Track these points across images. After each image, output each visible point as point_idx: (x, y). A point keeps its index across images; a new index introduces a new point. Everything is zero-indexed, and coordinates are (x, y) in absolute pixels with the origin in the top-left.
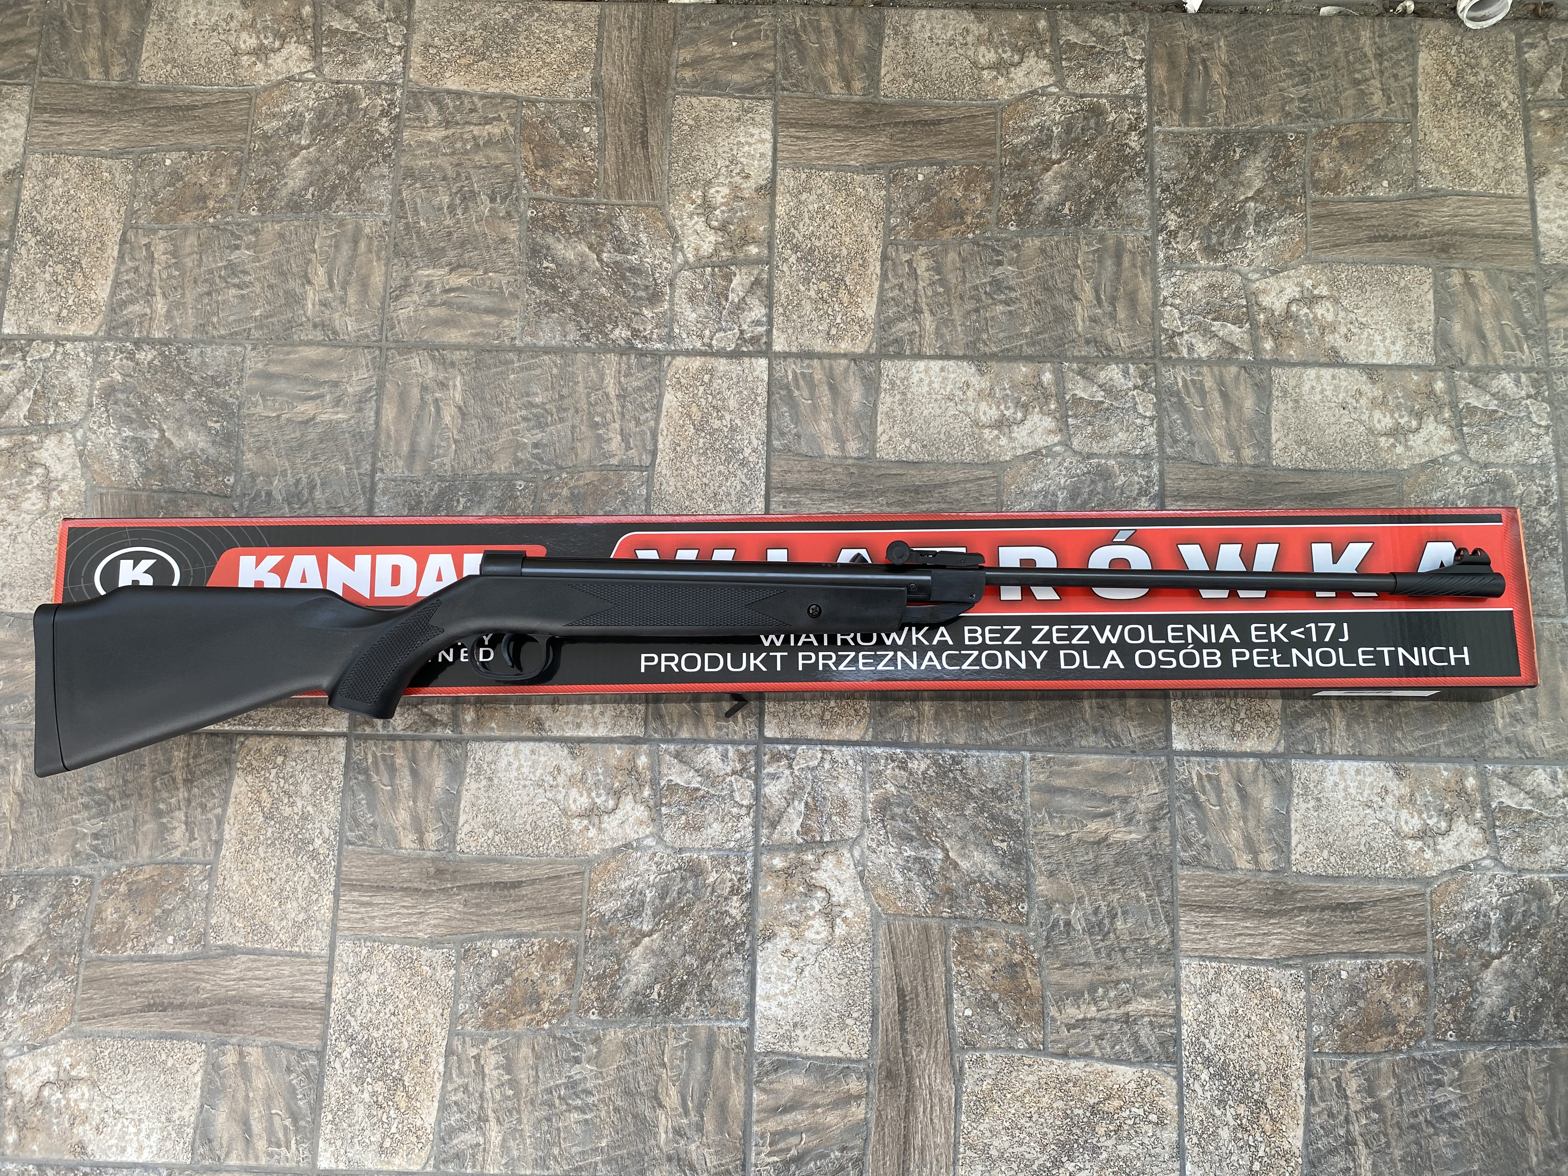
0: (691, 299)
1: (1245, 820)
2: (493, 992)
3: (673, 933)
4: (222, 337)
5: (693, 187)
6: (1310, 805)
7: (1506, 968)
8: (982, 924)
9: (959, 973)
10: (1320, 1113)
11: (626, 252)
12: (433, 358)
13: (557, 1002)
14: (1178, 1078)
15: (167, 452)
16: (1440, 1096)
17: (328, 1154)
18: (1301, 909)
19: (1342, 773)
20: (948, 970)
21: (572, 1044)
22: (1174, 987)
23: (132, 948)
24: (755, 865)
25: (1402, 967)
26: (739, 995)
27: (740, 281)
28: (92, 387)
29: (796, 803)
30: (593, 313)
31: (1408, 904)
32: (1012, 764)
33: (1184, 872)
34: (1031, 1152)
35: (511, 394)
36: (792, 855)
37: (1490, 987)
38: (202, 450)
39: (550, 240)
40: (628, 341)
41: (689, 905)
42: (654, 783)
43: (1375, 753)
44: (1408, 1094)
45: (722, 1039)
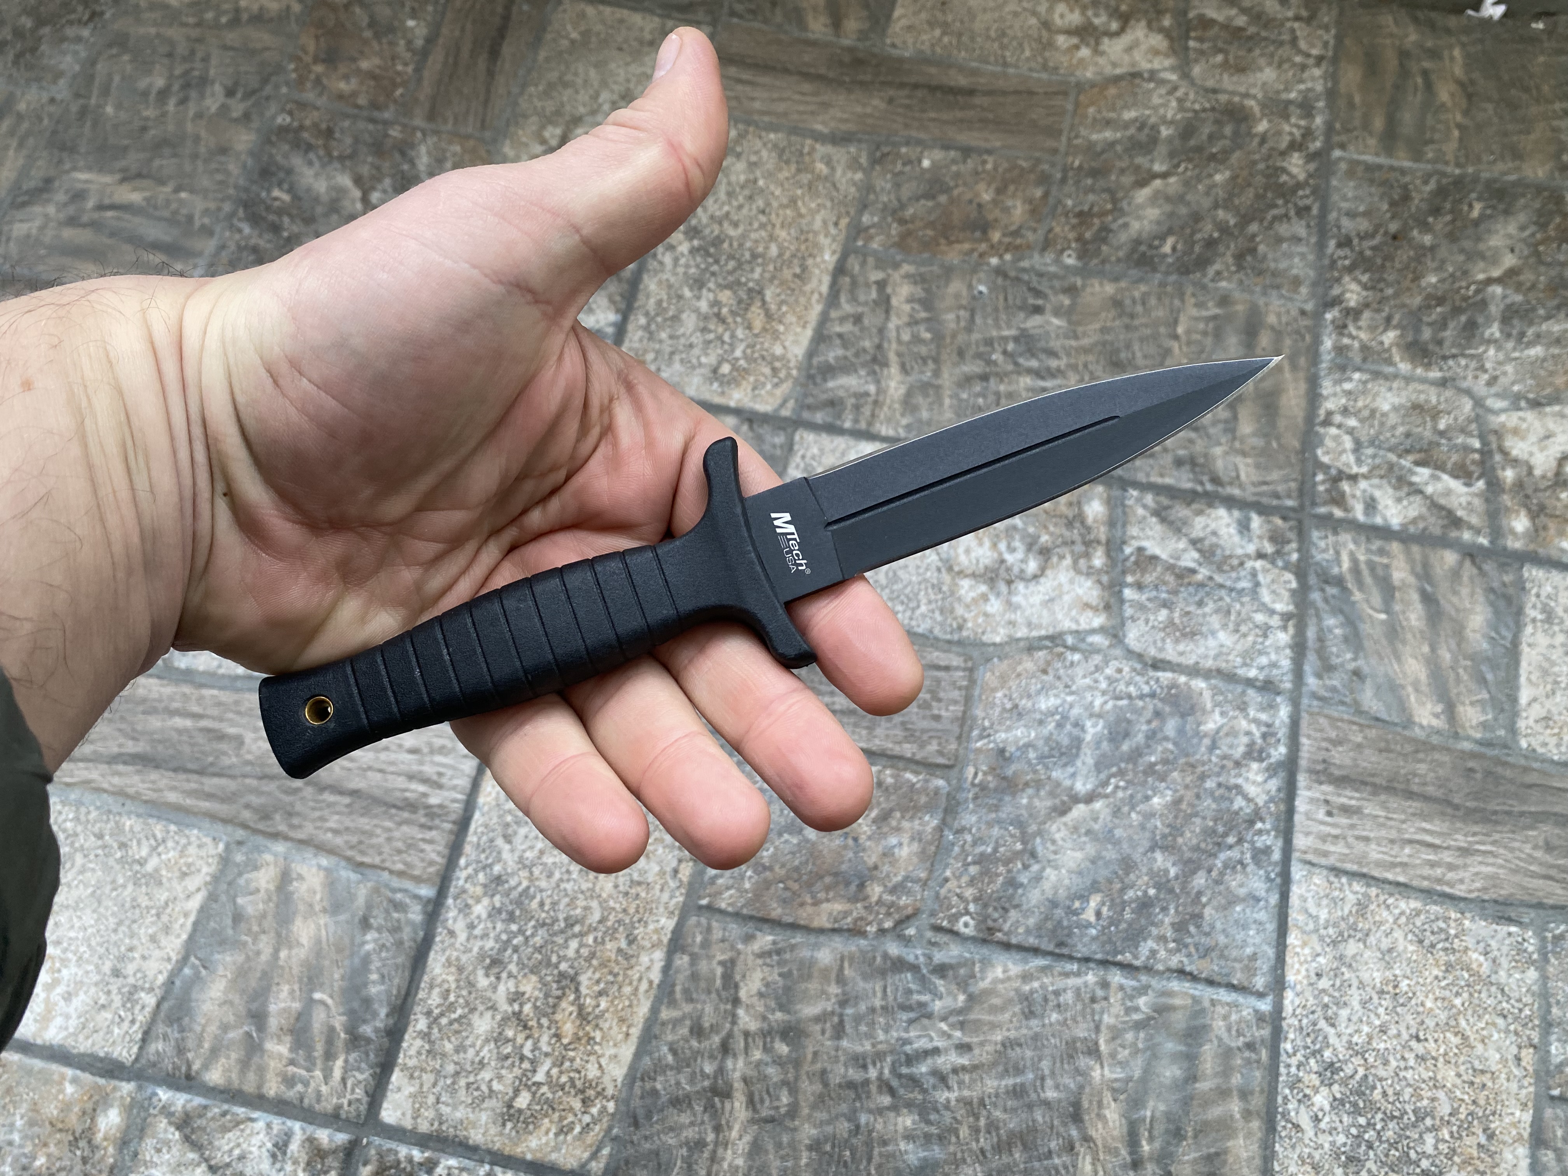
39: (297, 161)
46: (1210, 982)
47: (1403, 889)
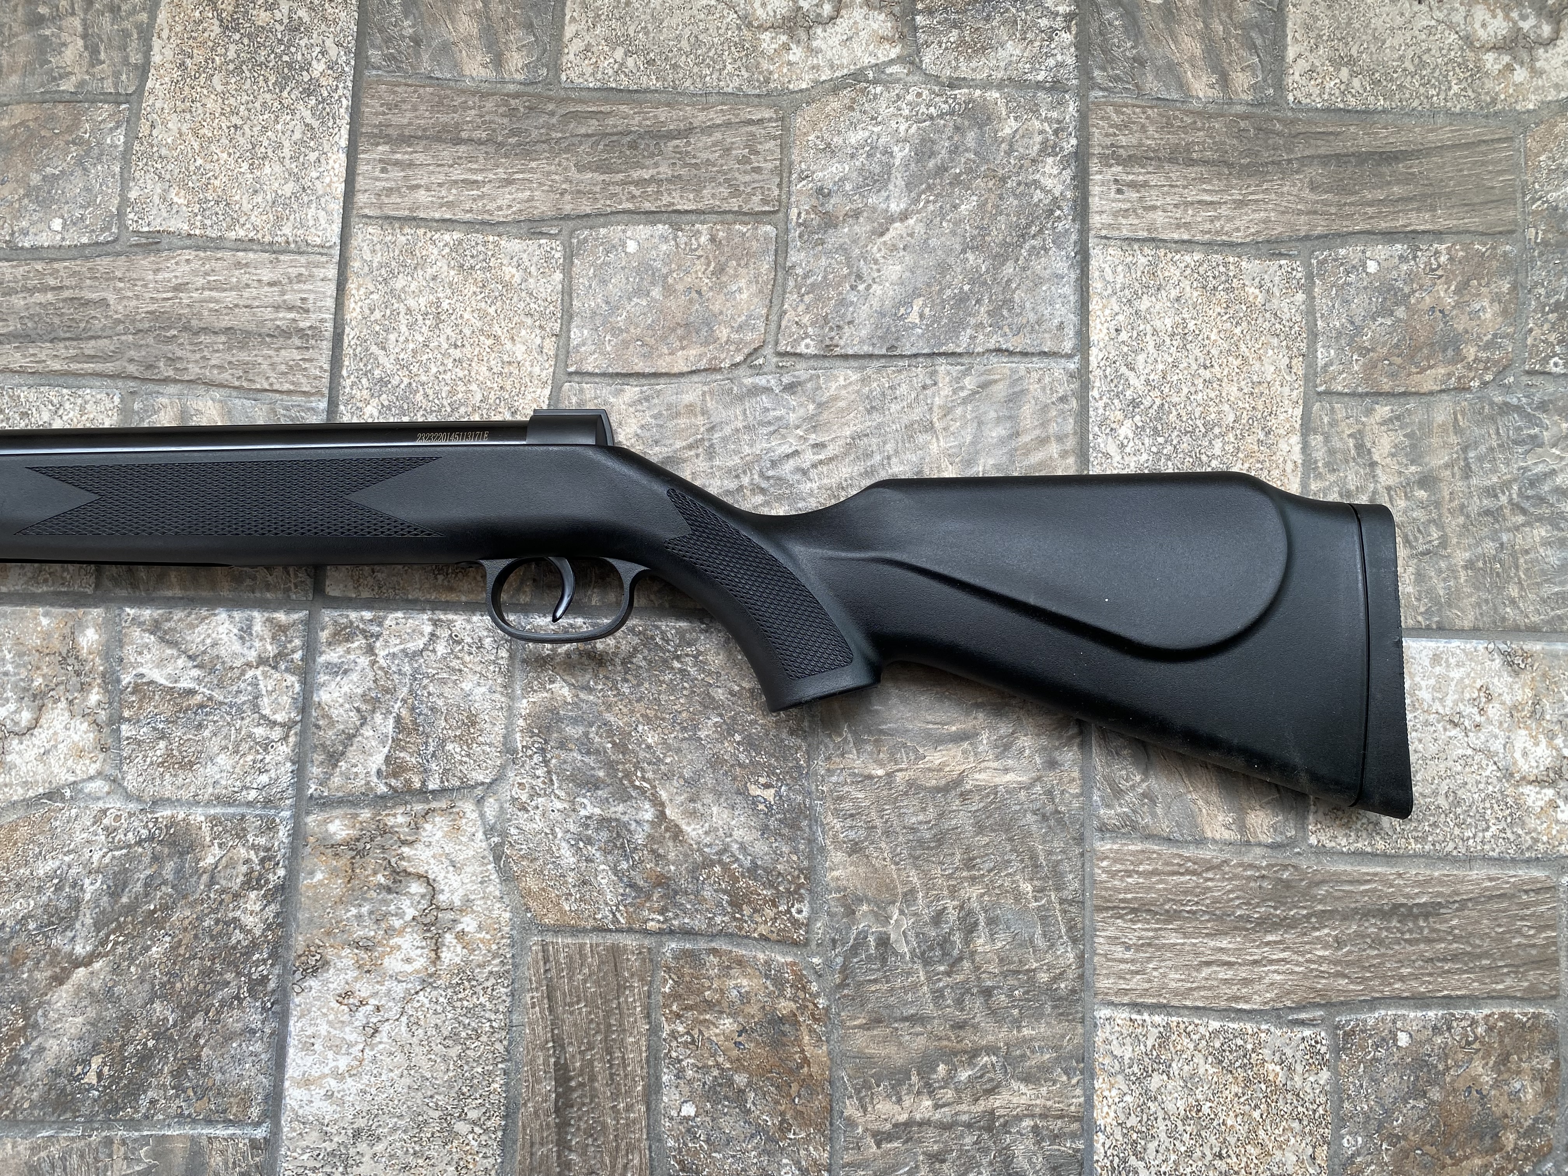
3: (132, 960)
20: (655, 1030)
25: (1513, 1025)
29: (378, 718)
31: (1526, 905)
33: (1106, 846)
42: (110, 680)
43: (1467, 624)
46: (1024, 354)
47: (1188, 245)
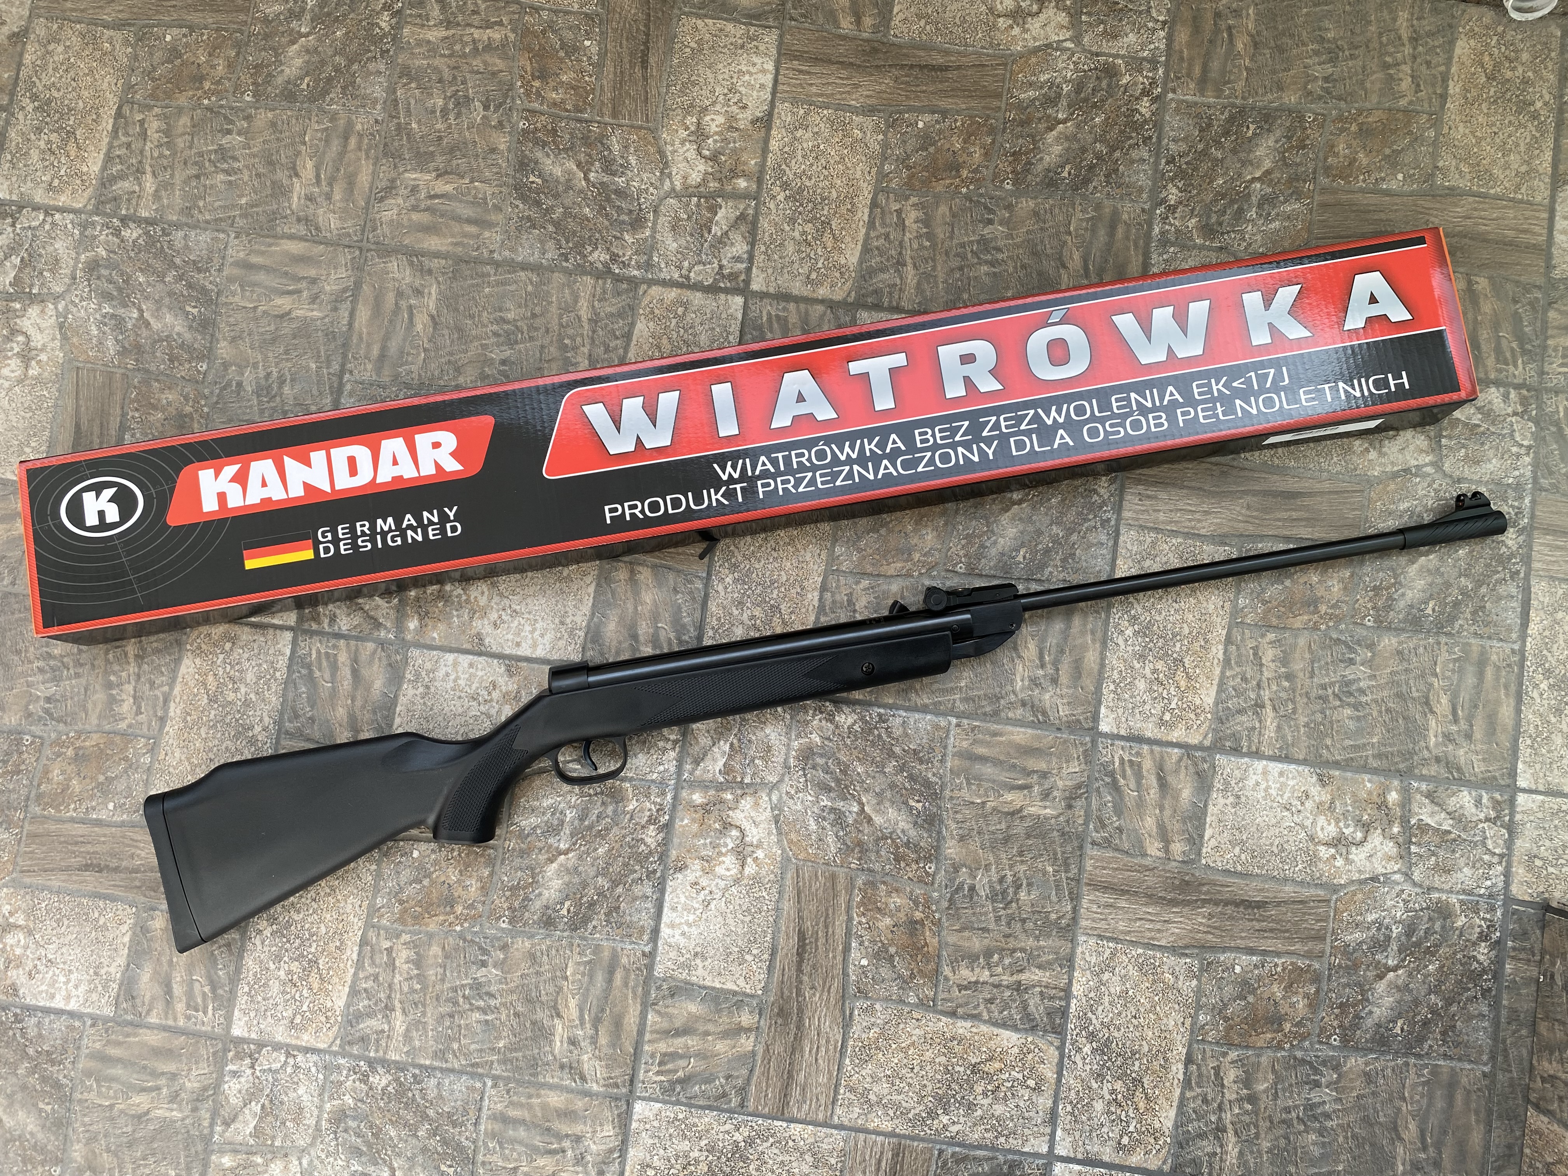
0: (674, 228)
1: (1162, 808)
2: (411, 890)
4: (207, 222)
5: (688, 113)
6: (1228, 802)
7: (1400, 982)
8: (887, 879)
9: (860, 923)
10: (1194, 1098)
11: (614, 174)
12: (411, 264)
13: (471, 906)
14: (1061, 1048)
15: (144, 333)
16: (1315, 1096)
17: (242, 1023)
18: (1205, 901)
19: (1265, 773)
21: (481, 948)
22: (1069, 962)
23: (75, 810)
24: (675, 798)
26: (645, 920)
27: (725, 214)
28: (77, 260)
30: (574, 233)
32: (937, 727)
34: (910, 1100)
35: (484, 308)
36: (712, 792)
37: (1381, 997)
38: (178, 334)
39: (539, 154)
40: (606, 265)
41: (606, 829)
44: (1284, 1090)
45: (624, 960)
